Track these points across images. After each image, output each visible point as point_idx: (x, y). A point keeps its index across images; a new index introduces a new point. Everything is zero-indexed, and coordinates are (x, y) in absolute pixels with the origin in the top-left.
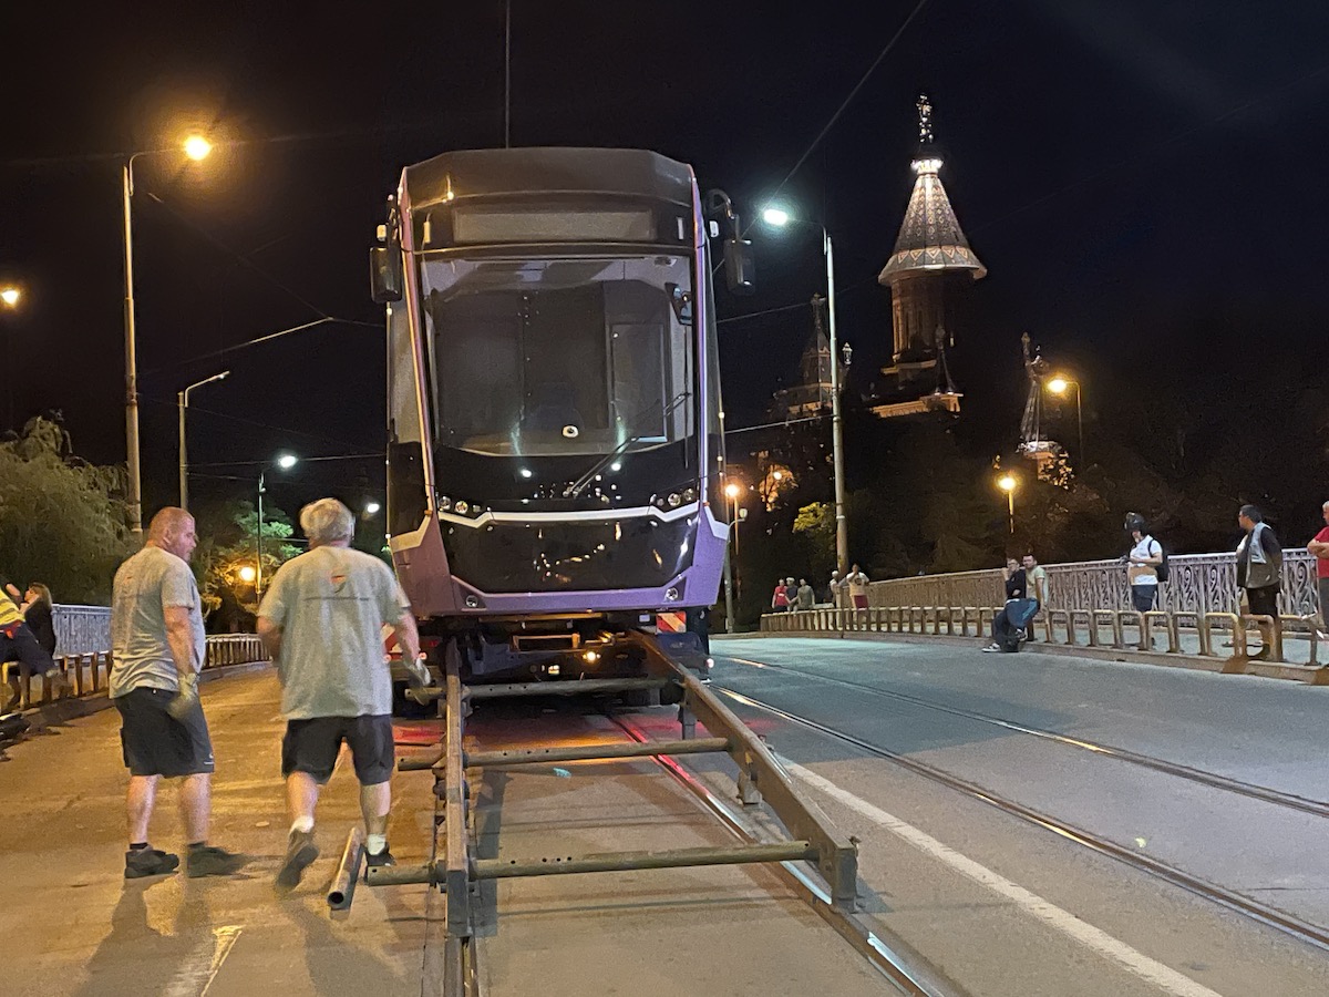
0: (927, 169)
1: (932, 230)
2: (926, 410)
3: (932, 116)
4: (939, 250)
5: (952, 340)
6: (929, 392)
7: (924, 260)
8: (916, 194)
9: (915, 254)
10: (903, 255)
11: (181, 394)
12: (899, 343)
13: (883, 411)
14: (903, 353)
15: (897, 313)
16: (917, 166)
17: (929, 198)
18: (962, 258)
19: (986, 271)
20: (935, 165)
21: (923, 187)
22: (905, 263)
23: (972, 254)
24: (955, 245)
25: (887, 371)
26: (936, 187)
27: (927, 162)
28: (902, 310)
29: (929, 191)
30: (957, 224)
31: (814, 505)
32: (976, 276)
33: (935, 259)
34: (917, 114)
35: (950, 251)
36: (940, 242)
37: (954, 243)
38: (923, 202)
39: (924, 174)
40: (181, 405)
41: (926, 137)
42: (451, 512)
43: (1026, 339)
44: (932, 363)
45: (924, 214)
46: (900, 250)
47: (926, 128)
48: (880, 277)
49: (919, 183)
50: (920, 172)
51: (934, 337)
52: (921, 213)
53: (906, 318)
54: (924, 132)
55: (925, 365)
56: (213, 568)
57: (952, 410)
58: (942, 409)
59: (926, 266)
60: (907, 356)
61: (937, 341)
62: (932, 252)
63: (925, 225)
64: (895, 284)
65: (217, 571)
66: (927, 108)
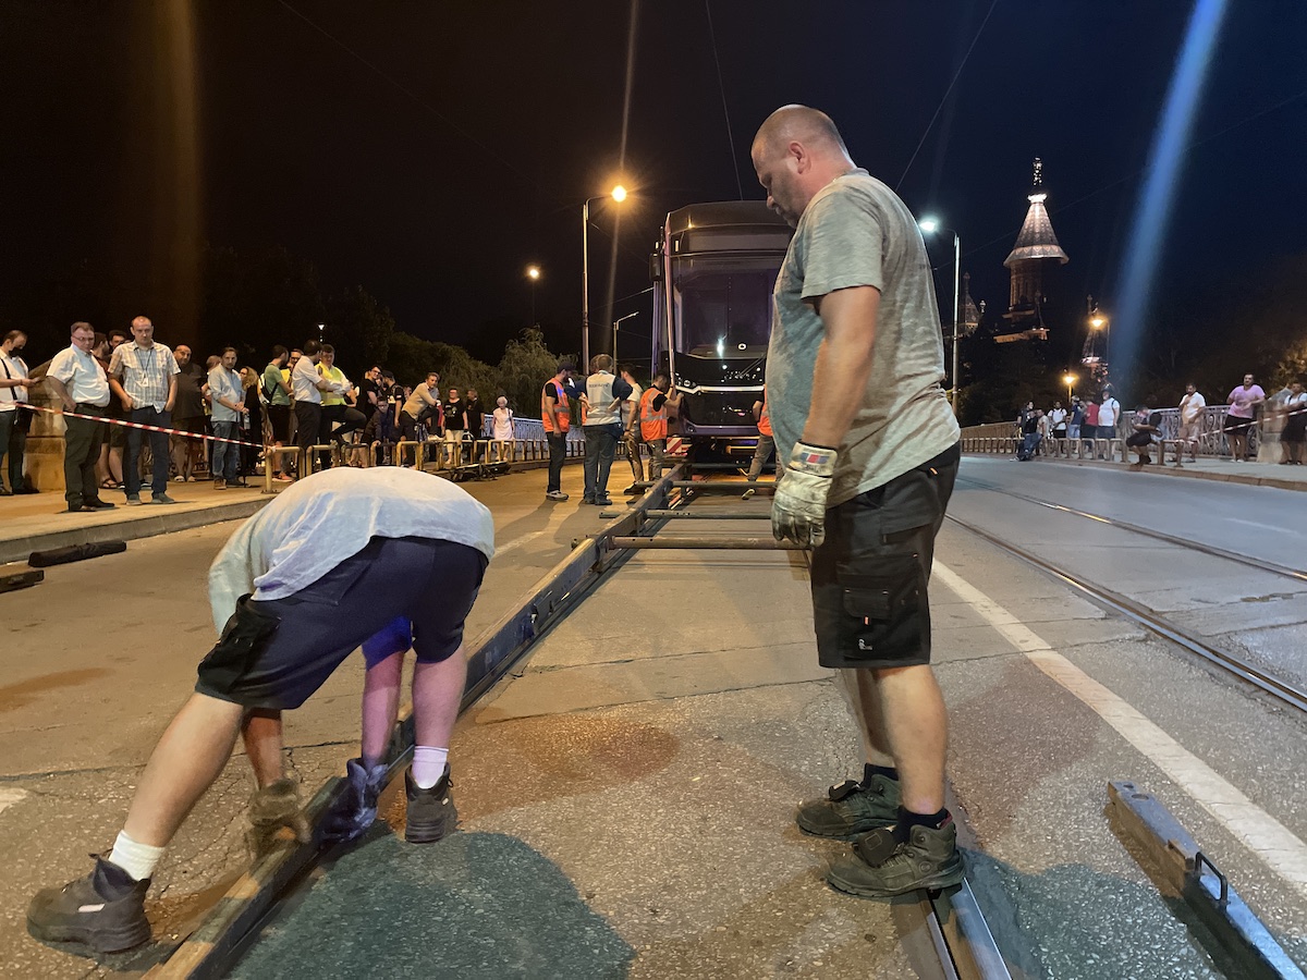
0: (1037, 199)
1: (1038, 236)
2: (1025, 338)
3: (1042, 170)
4: (1041, 247)
5: (1045, 299)
6: (1029, 328)
7: (1031, 253)
8: (1029, 214)
9: (1027, 250)
10: (1018, 251)
12: (1013, 300)
13: (999, 339)
14: (1015, 306)
15: (1013, 283)
16: (1032, 198)
17: (1037, 217)
18: (1054, 251)
19: (1068, 259)
20: (1042, 197)
21: (1034, 211)
22: (1019, 256)
23: (1060, 249)
24: (1049, 244)
25: (1005, 316)
26: (1042, 210)
27: (1037, 196)
28: (1017, 282)
29: (1037, 213)
30: (1053, 232)
32: (1062, 262)
33: (1038, 252)
34: (1034, 169)
35: (1047, 248)
36: (1042, 242)
37: (1050, 243)
38: (1033, 220)
39: (1035, 203)
41: (1038, 181)
42: (682, 385)
43: (1090, 299)
44: (1032, 312)
45: (1033, 226)
46: (1019, 247)
47: (1038, 176)
48: (1005, 263)
49: (1031, 208)
50: (1033, 202)
51: (1034, 297)
53: (1018, 285)
54: (1036, 179)
55: (1028, 313)
57: (1043, 339)
58: (1037, 337)
59: (1033, 256)
60: (1017, 308)
61: (1036, 299)
62: (1037, 249)
63: (1034, 232)
64: (1013, 267)
66: (1039, 165)
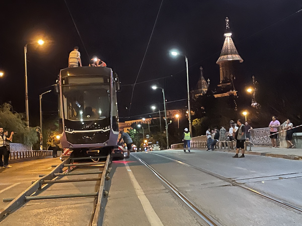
0: (228, 35)
1: (229, 51)
2: (228, 95)
3: (229, 22)
4: (231, 56)
5: (235, 78)
6: (229, 91)
7: (227, 58)
8: (225, 42)
9: (225, 56)
10: (222, 57)
11: (40, 96)
12: (221, 79)
13: (216, 96)
14: (222, 81)
15: (221, 71)
16: (226, 35)
17: (229, 43)
18: (237, 57)
19: (243, 60)
20: (230, 34)
21: (227, 40)
22: (222, 59)
23: (240, 56)
25: (219, 86)
26: (230, 40)
27: (228, 34)
28: (222, 71)
29: (229, 41)
30: (236, 49)
31: (196, 119)
32: (241, 62)
33: (230, 58)
34: (226, 22)
35: (234, 56)
36: (231, 53)
37: (235, 54)
38: (227, 44)
39: (227, 37)
40: (40, 98)
41: (228, 27)
43: (253, 77)
44: (230, 84)
45: (227, 47)
46: (222, 55)
47: (228, 25)
48: (217, 62)
50: (226, 36)
51: (230, 77)
52: (227, 46)
53: (223, 72)
54: (227, 26)
55: (228, 84)
56: (50, 136)
57: (235, 95)
58: (232, 95)
59: (228, 60)
60: (223, 82)
61: (231, 78)
62: (230, 56)
63: (228, 49)
64: (220, 64)
65: (51, 136)
66: (228, 20)
